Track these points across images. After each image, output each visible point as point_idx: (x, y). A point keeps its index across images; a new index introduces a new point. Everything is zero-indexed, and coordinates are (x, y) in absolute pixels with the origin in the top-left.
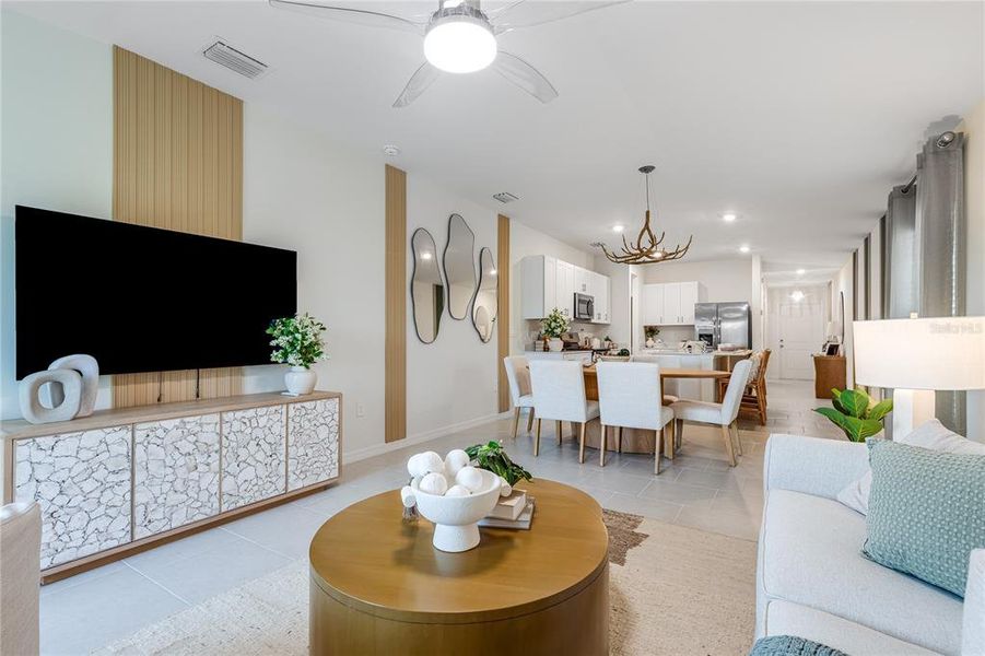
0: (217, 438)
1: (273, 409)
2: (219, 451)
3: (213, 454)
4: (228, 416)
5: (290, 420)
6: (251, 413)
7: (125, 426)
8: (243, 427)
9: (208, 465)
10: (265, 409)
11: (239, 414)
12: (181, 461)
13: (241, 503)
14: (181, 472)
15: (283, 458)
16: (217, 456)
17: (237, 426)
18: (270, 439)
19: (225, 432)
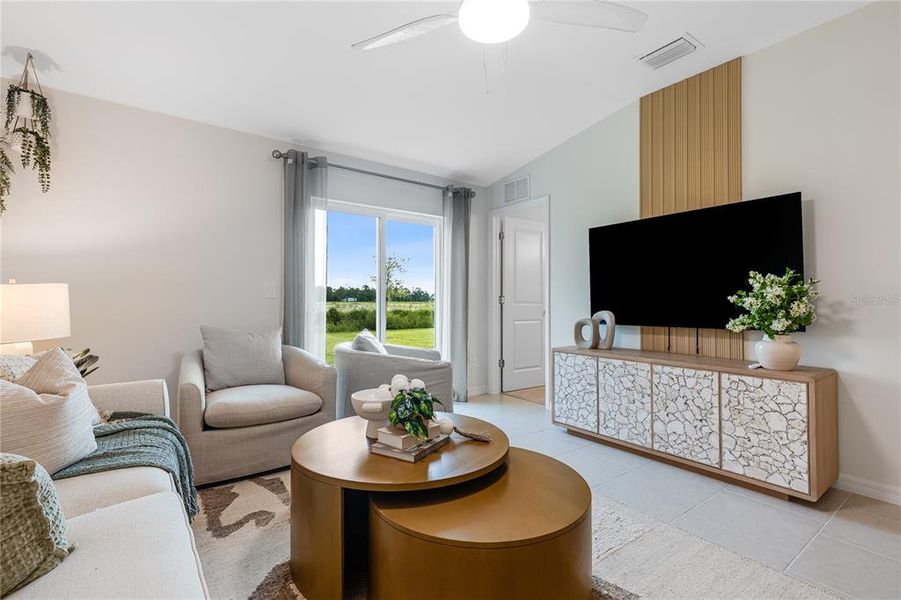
0: (649, 384)
1: (702, 373)
2: (651, 396)
3: (646, 396)
4: (658, 368)
5: (723, 391)
6: (678, 371)
7: (593, 356)
8: (671, 383)
9: (642, 403)
10: (693, 371)
11: (667, 369)
12: (624, 393)
13: (670, 451)
14: (625, 401)
15: (716, 428)
16: (650, 400)
17: (665, 379)
18: (698, 402)
19: (656, 381)
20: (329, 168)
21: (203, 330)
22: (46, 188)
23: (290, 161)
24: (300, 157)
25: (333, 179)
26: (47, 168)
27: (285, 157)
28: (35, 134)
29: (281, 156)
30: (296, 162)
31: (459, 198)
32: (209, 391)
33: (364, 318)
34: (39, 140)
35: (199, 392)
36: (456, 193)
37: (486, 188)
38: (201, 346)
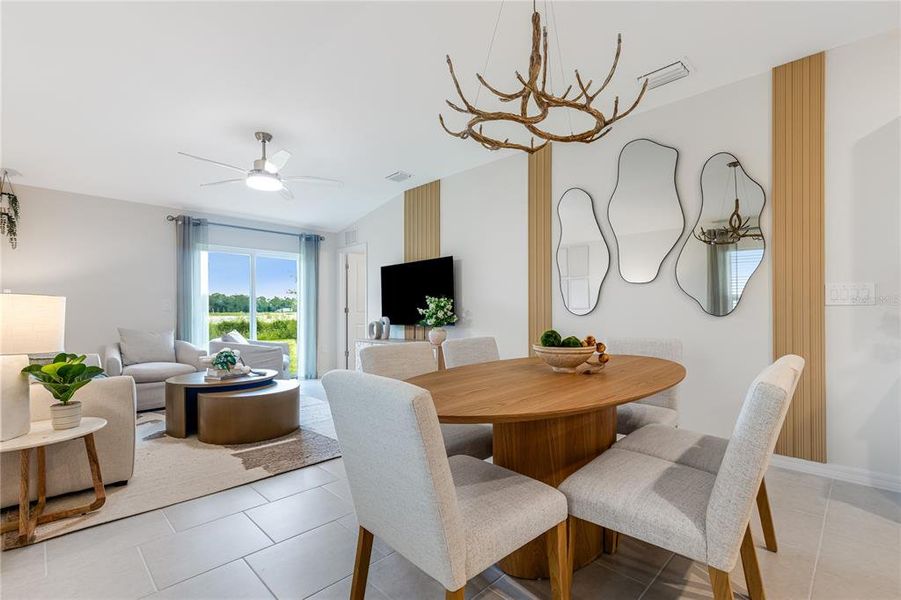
20: (210, 226)
21: (120, 331)
22: (14, 247)
23: (180, 223)
24: (187, 219)
25: (212, 232)
26: (15, 234)
27: (177, 220)
28: (7, 214)
29: (173, 219)
30: (184, 223)
31: (312, 241)
32: (124, 365)
33: (285, 327)
34: (10, 218)
35: (118, 363)
36: (308, 239)
37: (335, 234)
38: (119, 341)
